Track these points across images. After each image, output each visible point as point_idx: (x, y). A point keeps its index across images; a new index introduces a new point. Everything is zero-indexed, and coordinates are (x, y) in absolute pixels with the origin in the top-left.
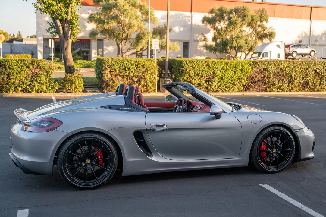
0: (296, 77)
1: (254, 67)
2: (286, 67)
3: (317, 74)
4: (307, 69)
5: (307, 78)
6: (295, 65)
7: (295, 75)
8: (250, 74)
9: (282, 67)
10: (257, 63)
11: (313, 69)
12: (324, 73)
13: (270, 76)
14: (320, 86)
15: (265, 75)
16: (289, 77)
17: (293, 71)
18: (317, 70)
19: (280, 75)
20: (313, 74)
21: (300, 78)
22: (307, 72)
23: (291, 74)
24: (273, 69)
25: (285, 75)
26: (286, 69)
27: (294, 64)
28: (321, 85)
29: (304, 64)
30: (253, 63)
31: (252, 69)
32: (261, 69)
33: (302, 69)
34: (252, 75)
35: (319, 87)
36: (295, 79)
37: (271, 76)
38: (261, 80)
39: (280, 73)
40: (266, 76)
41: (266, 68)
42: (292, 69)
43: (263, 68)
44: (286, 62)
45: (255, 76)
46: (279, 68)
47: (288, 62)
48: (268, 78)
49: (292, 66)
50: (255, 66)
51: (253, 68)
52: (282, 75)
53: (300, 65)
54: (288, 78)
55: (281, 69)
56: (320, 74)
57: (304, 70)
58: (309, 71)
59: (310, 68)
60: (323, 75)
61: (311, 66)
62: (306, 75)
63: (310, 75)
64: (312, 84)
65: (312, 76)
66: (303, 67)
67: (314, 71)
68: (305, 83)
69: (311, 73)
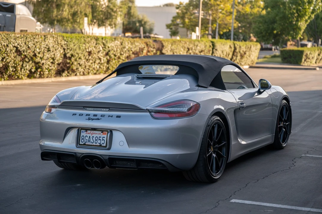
3: (19, 53)
4: (7, 46)
5: (7, 59)
11: (13, 44)
12: (27, 52)
14: (21, 71)
18: (19, 46)
20: (14, 53)
22: (8, 49)
28: (23, 70)
29: (3, 38)
35: (21, 73)
56: (22, 52)
57: (4, 47)
58: (10, 48)
59: (10, 43)
60: (25, 54)
61: (12, 40)
62: (6, 55)
63: (10, 55)
64: (13, 68)
65: (12, 55)
66: (2, 42)
67: (15, 49)
68: (4, 66)
69: (11, 52)
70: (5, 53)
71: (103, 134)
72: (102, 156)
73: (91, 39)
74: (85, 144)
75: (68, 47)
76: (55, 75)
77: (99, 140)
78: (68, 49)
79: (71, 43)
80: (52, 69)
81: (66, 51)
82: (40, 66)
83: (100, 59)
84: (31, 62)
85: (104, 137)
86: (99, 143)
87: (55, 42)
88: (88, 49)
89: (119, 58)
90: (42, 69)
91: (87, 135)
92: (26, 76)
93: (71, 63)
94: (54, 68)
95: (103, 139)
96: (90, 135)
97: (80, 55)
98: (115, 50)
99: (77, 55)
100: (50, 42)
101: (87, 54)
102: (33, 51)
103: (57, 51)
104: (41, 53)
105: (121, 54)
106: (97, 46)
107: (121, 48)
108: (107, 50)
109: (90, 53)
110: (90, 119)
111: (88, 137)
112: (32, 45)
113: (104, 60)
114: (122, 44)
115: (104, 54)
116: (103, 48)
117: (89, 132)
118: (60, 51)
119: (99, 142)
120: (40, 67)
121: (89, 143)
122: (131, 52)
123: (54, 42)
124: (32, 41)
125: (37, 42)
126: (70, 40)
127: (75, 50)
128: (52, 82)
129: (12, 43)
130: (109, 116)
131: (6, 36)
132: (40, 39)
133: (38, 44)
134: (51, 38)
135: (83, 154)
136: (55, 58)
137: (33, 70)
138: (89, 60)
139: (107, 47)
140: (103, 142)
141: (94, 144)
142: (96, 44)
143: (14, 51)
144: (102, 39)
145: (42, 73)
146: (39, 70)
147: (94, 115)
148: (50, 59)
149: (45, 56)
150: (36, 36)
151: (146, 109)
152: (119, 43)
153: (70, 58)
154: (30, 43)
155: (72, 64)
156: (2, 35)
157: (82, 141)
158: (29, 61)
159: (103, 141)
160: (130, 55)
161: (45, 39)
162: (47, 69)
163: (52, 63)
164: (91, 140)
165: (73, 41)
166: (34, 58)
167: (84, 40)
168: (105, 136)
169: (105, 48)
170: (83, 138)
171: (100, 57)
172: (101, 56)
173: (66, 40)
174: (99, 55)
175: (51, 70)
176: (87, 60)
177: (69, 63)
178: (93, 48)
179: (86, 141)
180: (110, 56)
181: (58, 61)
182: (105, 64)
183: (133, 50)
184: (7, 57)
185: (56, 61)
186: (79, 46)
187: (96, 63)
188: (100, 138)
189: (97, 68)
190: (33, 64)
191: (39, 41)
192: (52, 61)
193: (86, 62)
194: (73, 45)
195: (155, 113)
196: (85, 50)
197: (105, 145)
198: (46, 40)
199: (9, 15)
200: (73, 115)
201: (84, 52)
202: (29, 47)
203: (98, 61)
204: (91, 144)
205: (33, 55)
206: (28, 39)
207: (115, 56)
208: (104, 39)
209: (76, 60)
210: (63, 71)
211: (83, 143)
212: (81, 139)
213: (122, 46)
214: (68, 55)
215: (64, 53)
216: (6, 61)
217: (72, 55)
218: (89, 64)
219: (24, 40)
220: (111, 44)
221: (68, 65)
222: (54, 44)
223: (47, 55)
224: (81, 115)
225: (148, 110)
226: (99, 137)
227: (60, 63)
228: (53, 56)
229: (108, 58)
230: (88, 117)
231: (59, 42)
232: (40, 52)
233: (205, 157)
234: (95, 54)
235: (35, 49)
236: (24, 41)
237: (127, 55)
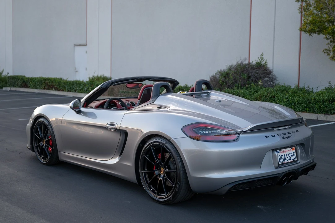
71: (292, 150)
74: (283, 163)
77: (291, 156)
85: (294, 153)
96: (283, 154)
110: (285, 138)
117: (282, 150)
119: (292, 158)
121: (285, 162)
130: (293, 132)
141: (289, 161)
147: (283, 134)
157: (280, 161)
159: (294, 156)
164: (287, 158)
168: (294, 151)
170: (280, 157)
179: (283, 160)
197: (296, 160)
200: (266, 137)
204: (287, 162)
211: (281, 163)
212: (279, 159)
224: (273, 136)
226: (291, 153)
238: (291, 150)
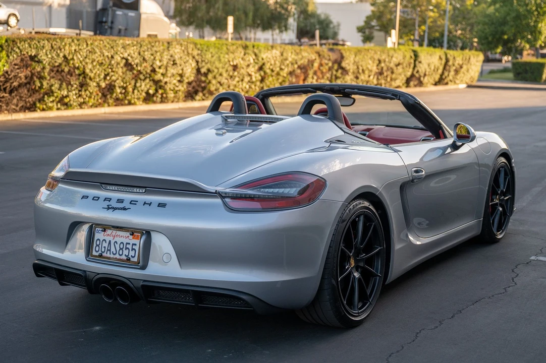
0: (92, 75)
1: (11, 53)
2: (73, 51)
3: (130, 67)
4: (112, 57)
5: (112, 76)
6: (89, 48)
7: (91, 70)
8: (4, 70)
9: (67, 53)
10: (16, 43)
11: (121, 55)
12: (141, 66)
13: (44, 73)
14: (133, 92)
15: (33, 71)
16: (79, 75)
17: (87, 60)
18: (129, 58)
19: (63, 71)
20: (122, 68)
21: (99, 77)
22: (113, 62)
23: (84, 69)
24: (50, 56)
25: (72, 70)
26: (75, 58)
27: (87, 45)
28: (136, 91)
29: (105, 46)
30: (6, 44)
31: (7, 58)
32: (23, 57)
33: (103, 55)
34: (7, 72)
35: (133, 96)
36: (91, 79)
37: (46, 74)
38: (26, 84)
39: (63, 67)
40: (36, 74)
41: (35, 56)
42: (86, 58)
43: (29, 54)
44: (73, 41)
45: (13, 74)
46: (61, 55)
47: (76, 41)
48: (41, 78)
49: (85, 50)
50: (12, 49)
51: (10, 55)
52: (66, 69)
53: (99, 48)
54: (77, 77)
55: (65, 57)
56: (135, 66)
57: (107, 59)
58: (116, 60)
59: (117, 53)
60: (139, 68)
61: (119, 49)
62: (110, 70)
63: (117, 70)
64: (121, 89)
65: (120, 71)
66: (104, 51)
67: (124, 61)
68: (108, 87)
69: (119, 66)
70: (110, 67)
71: (133, 238)
72: (130, 280)
73: (237, 48)
74: (101, 256)
75: (203, 59)
76: (184, 99)
77: (126, 248)
78: (202, 61)
79: (208, 53)
80: (179, 90)
81: (199, 64)
82: (162, 86)
83: (250, 75)
84: (148, 80)
85: (135, 245)
86: (125, 255)
87: (184, 51)
88: (233, 61)
89: (278, 74)
90: (165, 90)
91: (105, 238)
92: (141, 100)
93: (207, 81)
94: (183, 88)
95: (134, 247)
96: (111, 238)
97: (221, 70)
98: (273, 62)
99: (216, 71)
100: (176, 51)
101: (231, 68)
102: (151, 64)
103: (187, 64)
104: (163, 67)
105: (281, 69)
106: (245, 57)
107: (282, 60)
108: (260, 64)
109: (235, 67)
110: (111, 208)
111: (108, 242)
112: (149, 56)
113: (256, 77)
114: (282, 55)
115: (257, 67)
116: (254, 60)
117: (109, 232)
118: (191, 65)
119: (126, 252)
120: (162, 88)
121: (108, 255)
122: (296, 66)
123: (182, 52)
124: (149, 50)
125: (156, 52)
126: (205, 48)
127: (214, 63)
128: (180, 109)
129: (119, 53)
130: (145, 203)
131: (110, 42)
132: (162, 48)
133: (158, 54)
134: (177, 46)
135: (99, 274)
136: (183, 75)
137: (151, 92)
138: (233, 77)
139: (260, 59)
140: (132, 253)
141: (117, 256)
142: (245, 55)
143: (122, 65)
144: (253, 47)
145: (164, 95)
146: (160, 91)
147: (118, 200)
148: (177, 75)
149: (168, 72)
150: (156, 42)
151: (214, 191)
152: (278, 53)
153: (206, 75)
154: (146, 53)
155: (210, 82)
156: (105, 41)
157: (97, 250)
158: (145, 78)
159: (134, 251)
160: (294, 71)
161: (168, 48)
162: (172, 90)
163: (180, 81)
164: (113, 249)
165: (211, 50)
166: (153, 74)
167: (227, 48)
168: (137, 242)
169: (258, 60)
170: (98, 243)
171: (250, 73)
172: (252, 72)
173: (200, 49)
174: (248, 70)
175: (178, 92)
176: (231, 77)
177: (204, 82)
178: (240, 60)
179: (103, 250)
180: (265, 72)
181: (188, 78)
182: (258, 83)
183: (299, 63)
184: (112, 73)
185: (185, 78)
186: (219, 57)
187: (244, 81)
188: (128, 246)
189: (245, 88)
190: (151, 83)
191: (159, 51)
192: (179, 78)
193: (229, 80)
194: (210, 56)
195: (232, 199)
196: (228, 63)
197: (135, 259)
198: (170, 49)
199: (132, 14)
200: (83, 197)
201: (227, 66)
202: (144, 59)
203: (247, 79)
204: (112, 256)
205: (151, 71)
206: (143, 47)
207: (272, 71)
208: (256, 47)
209: (215, 77)
210: (196, 92)
211: (97, 254)
212: (95, 245)
213: (282, 58)
214: (203, 70)
215: (197, 67)
216: (110, 79)
217: (209, 70)
218: (235, 82)
219: (137, 49)
220: (266, 54)
221: (203, 85)
222: (182, 55)
223: (172, 71)
224: (96, 198)
225: (219, 193)
226: (127, 244)
227: (192, 82)
228: (180, 72)
229: (262, 73)
230: (107, 203)
231: (190, 51)
232: (162, 65)
233: (334, 282)
234: (243, 68)
235: (154, 61)
236: (138, 51)
237: (290, 69)
238: (131, 237)
